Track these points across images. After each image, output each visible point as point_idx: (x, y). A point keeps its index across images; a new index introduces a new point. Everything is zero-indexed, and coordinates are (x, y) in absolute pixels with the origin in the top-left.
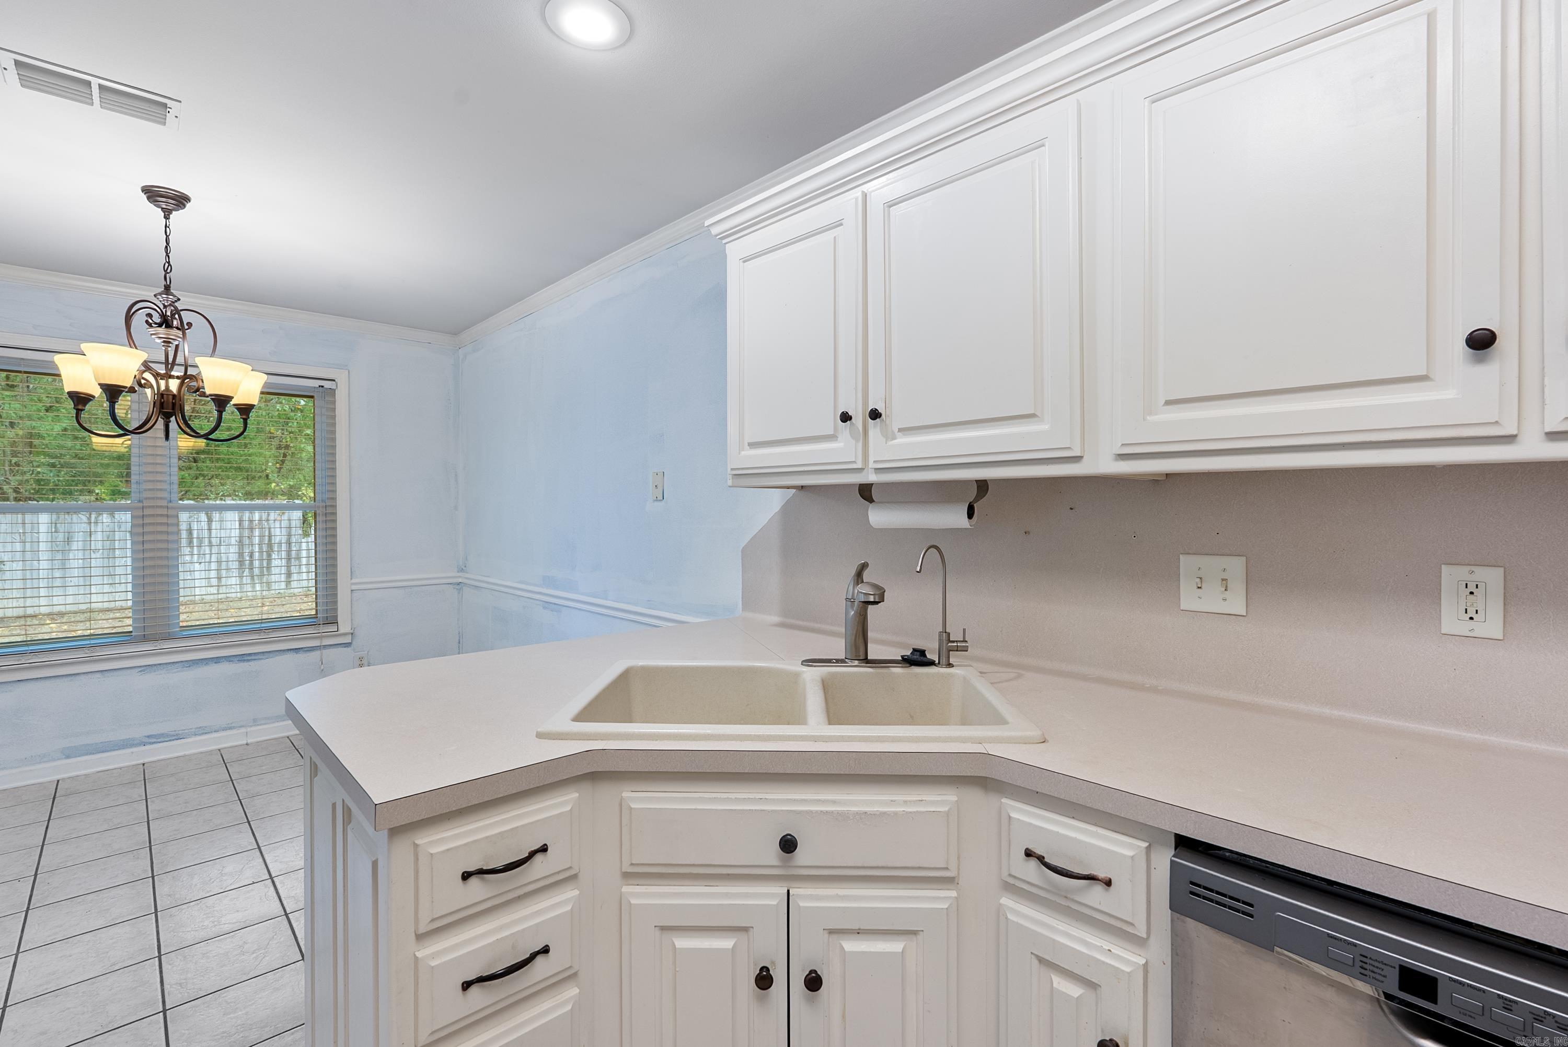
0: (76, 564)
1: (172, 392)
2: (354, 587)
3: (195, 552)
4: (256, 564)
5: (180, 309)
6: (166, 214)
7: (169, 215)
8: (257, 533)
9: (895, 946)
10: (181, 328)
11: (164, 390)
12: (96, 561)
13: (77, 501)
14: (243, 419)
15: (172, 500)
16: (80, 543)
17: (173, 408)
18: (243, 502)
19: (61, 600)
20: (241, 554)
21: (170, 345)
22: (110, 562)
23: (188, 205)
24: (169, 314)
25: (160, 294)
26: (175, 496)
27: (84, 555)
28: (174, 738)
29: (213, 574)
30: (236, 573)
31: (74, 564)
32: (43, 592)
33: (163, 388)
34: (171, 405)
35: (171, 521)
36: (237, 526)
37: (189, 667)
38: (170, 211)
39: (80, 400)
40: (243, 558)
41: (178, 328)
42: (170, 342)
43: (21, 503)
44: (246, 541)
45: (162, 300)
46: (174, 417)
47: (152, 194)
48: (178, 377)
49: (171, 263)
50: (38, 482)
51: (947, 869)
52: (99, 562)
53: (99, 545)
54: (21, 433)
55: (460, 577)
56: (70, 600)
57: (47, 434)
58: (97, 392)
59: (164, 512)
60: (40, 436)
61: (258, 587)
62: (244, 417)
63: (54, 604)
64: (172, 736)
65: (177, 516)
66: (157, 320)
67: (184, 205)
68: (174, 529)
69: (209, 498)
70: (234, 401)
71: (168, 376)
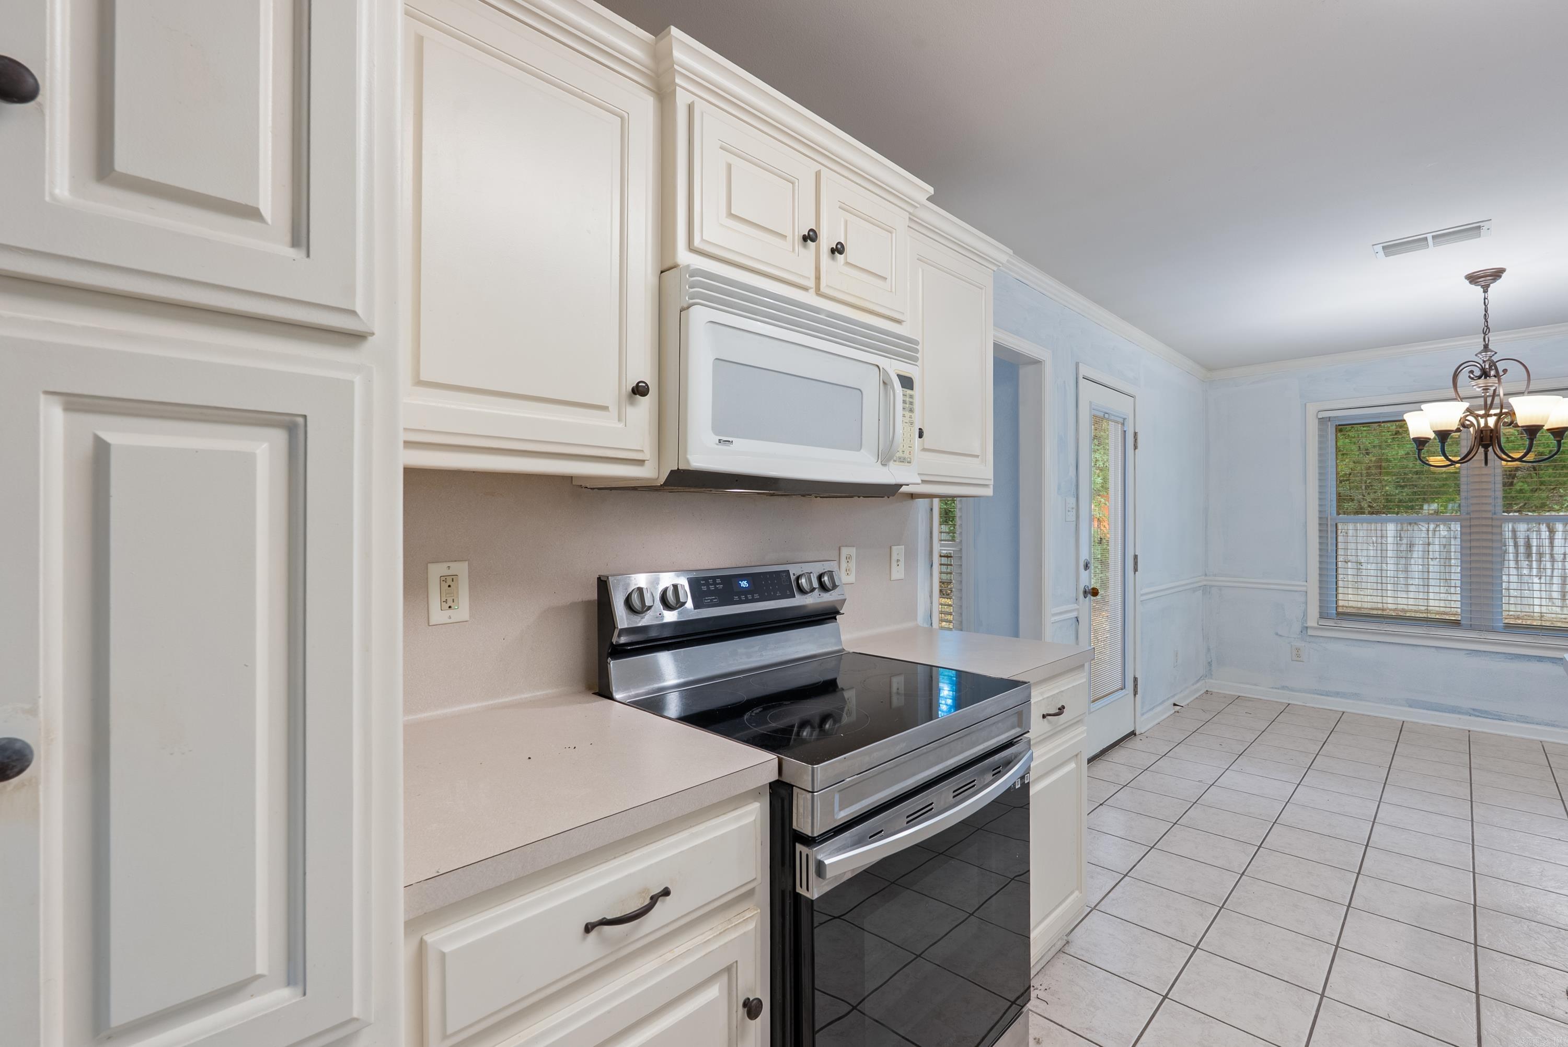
0: (1417, 568)
1: (1491, 427)
3: (1534, 569)
5: (1495, 361)
6: (1485, 288)
7: (1487, 289)
10: (1497, 375)
11: (1483, 427)
12: (1434, 568)
13: (1418, 514)
14: (1557, 441)
15: (1496, 511)
16: (1421, 550)
17: (1491, 440)
21: (1489, 391)
22: (1447, 569)
23: (1504, 275)
24: (1487, 366)
25: (1481, 352)
26: (1499, 509)
27: (1423, 562)
28: (1497, 718)
31: (1415, 568)
32: (1390, 594)
33: (1482, 425)
34: (1489, 438)
35: (1496, 530)
37: (1511, 659)
38: (1488, 286)
39: (1421, 442)
41: (1495, 376)
42: (1488, 389)
43: (1374, 515)
45: (1481, 357)
46: (1491, 447)
47: (1473, 279)
48: (1495, 415)
49: (1489, 326)
50: (1387, 496)
52: (1437, 569)
53: (1437, 555)
54: (1374, 459)
56: (1411, 602)
57: (1394, 458)
58: (1432, 436)
59: (1489, 522)
60: (1388, 461)
62: (1558, 439)
63: (1399, 603)
64: (1495, 715)
65: (1501, 526)
66: (1477, 372)
67: (1500, 277)
68: (1498, 537)
69: (1551, 509)
70: (1545, 428)
71: (1487, 415)
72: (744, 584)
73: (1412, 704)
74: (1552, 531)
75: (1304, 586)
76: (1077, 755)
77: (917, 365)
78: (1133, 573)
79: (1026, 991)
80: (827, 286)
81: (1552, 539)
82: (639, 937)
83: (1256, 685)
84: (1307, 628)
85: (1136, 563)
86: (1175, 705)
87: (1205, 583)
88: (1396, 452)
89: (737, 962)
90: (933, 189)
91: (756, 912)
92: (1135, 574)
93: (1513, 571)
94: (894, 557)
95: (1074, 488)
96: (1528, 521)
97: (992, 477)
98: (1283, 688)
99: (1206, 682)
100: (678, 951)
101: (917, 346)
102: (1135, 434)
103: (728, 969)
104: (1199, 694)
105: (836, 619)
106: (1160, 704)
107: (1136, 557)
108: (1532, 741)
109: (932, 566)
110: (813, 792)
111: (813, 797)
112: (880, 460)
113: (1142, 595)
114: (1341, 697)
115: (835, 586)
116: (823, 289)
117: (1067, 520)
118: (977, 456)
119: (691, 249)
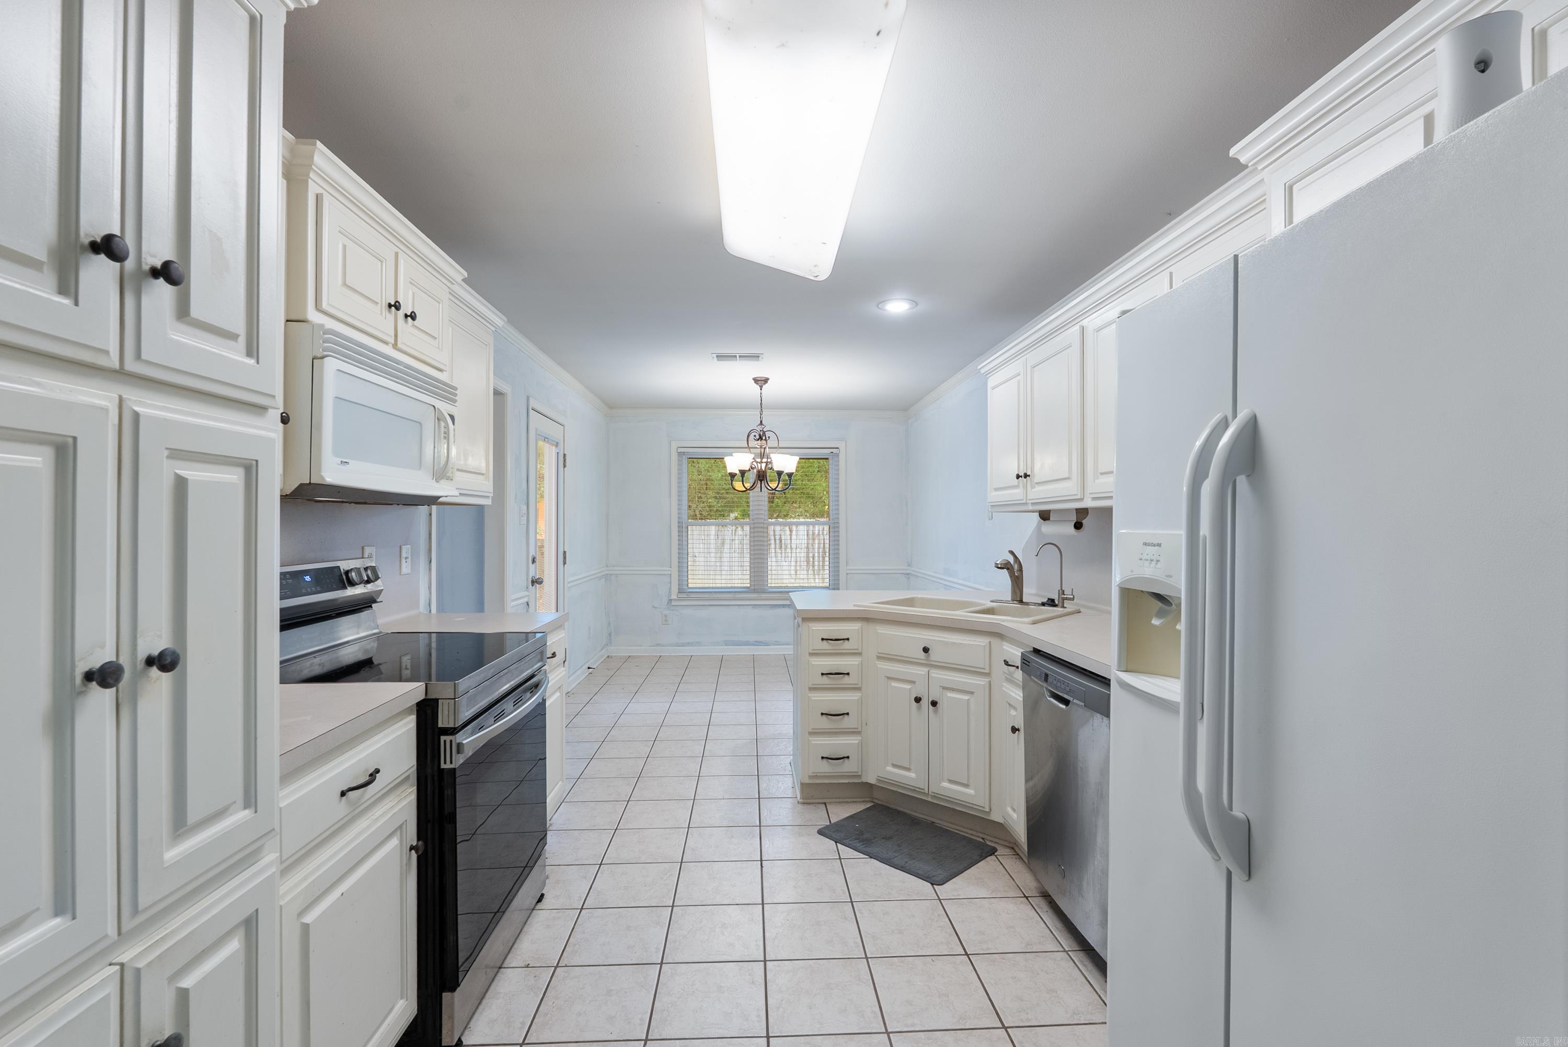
0: (727, 557)
1: (763, 470)
2: (848, 572)
3: (783, 556)
4: (816, 563)
5: (765, 431)
7: (762, 388)
8: (817, 542)
9: (966, 697)
10: (766, 440)
12: (735, 558)
13: (726, 520)
15: (766, 519)
16: (728, 545)
18: (809, 520)
19: (719, 581)
20: (808, 557)
21: (762, 448)
23: (769, 381)
24: (761, 434)
25: (759, 425)
26: (766, 517)
27: (730, 553)
29: (793, 568)
30: (805, 568)
31: (725, 560)
33: (759, 468)
34: (762, 476)
35: (765, 530)
36: (806, 538)
37: (772, 608)
38: (762, 386)
39: (733, 476)
40: (809, 560)
44: (810, 546)
45: (759, 428)
46: (763, 481)
47: (756, 380)
48: (765, 462)
49: (763, 409)
50: (710, 507)
51: (984, 669)
52: (737, 559)
53: (737, 548)
55: (908, 570)
56: (723, 581)
58: (738, 472)
59: (762, 525)
61: (817, 581)
62: (789, 479)
64: (765, 643)
65: (767, 528)
66: (758, 437)
67: (767, 382)
68: (766, 535)
69: (791, 517)
70: (785, 472)
71: (761, 462)
72: (308, 578)
73: (727, 643)
74: (791, 531)
75: (669, 570)
76: (560, 687)
77: (456, 406)
78: (563, 565)
79: (545, 836)
80: (402, 343)
81: (791, 535)
82: (365, 800)
83: (641, 646)
84: (671, 600)
85: (565, 558)
86: (589, 668)
87: (607, 572)
88: (716, 475)
89: (406, 820)
90: (466, 273)
91: (413, 789)
92: (564, 566)
93: (774, 559)
94: (404, 555)
95: (525, 497)
96: (781, 524)
97: (492, 490)
98: (657, 645)
99: (607, 650)
100: (378, 814)
101: (456, 391)
102: (565, 455)
103: (400, 827)
104: (604, 658)
105: (372, 607)
106: (579, 669)
107: (565, 553)
108: (780, 655)
109: (430, 562)
110: (454, 699)
111: (455, 702)
112: (435, 478)
113: (569, 583)
114: (690, 646)
115: (377, 578)
116: (400, 345)
117: (521, 523)
118: (483, 474)
119: (318, 307)
